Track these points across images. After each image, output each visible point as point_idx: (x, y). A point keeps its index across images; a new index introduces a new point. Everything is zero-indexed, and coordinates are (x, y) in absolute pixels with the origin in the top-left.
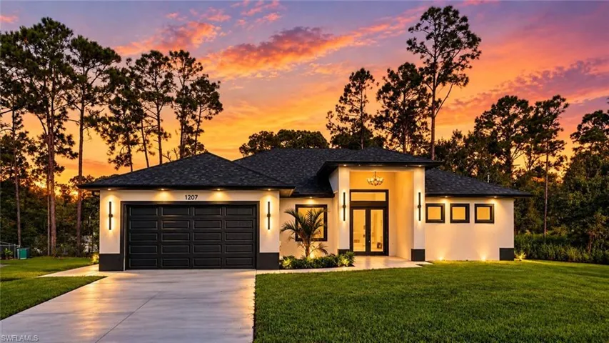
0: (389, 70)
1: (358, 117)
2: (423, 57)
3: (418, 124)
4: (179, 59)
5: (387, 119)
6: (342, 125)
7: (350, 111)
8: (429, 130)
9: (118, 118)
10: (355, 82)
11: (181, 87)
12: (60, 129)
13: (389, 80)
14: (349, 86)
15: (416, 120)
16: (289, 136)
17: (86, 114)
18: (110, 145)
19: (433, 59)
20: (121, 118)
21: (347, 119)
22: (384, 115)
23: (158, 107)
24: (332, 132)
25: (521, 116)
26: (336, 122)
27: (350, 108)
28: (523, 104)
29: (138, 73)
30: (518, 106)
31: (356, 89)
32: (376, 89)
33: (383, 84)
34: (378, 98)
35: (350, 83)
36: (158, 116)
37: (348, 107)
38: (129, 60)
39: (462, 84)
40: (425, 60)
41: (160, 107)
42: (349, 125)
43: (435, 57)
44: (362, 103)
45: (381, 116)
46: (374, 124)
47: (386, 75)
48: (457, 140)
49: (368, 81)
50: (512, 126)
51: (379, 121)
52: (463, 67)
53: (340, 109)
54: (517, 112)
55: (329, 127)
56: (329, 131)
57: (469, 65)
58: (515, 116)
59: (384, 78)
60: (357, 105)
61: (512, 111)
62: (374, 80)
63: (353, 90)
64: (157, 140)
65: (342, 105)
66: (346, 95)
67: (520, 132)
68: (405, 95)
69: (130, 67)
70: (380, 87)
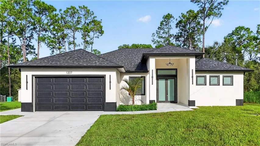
0: (182, 14)
1: (167, 36)
2: (198, 4)
3: (196, 39)
4: (83, 10)
5: (181, 36)
6: (159, 40)
7: (163, 33)
8: (201, 42)
9: (55, 37)
10: (166, 19)
11: (84, 23)
12: (30, 43)
13: (182, 18)
14: (163, 21)
15: (195, 37)
16: (137, 46)
17: (41, 35)
18: (52, 50)
19: (204, 5)
20: (57, 37)
21: (162, 37)
22: (180, 34)
23: (74, 32)
24: (154, 43)
25: (247, 35)
26: (156, 38)
27: (163, 32)
28: (248, 30)
29: (64, 16)
30: (245, 30)
31: (166, 23)
32: (176, 22)
33: (179, 19)
34: (177, 27)
35: (163, 20)
36: (74, 37)
37: (162, 31)
38: (61, 10)
39: (219, 16)
40: (199, 5)
41: (75, 32)
42: (162, 40)
43: (205, 4)
44: (169, 29)
45: (178, 35)
46: (175, 39)
47: (181, 15)
48: (216, 45)
49: (172, 19)
50: (242, 40)
51: (177, 38)
52: (219, 9)
53: (158, 32)
54: (244, 33)
55: (153, 41)
56: (153, 43)
57: (222, 8)
58: (244, 35)
59: (180, 17)
60: (166, 30)
61: (242, 33)
62: (174, 18)
63: (164, 23)
64: (73, 47)
65: (159, 31)
66: (161, 26)
67: (246, 43)
68: (190, 25)
69: (61, 13)
70: (178, 21)
